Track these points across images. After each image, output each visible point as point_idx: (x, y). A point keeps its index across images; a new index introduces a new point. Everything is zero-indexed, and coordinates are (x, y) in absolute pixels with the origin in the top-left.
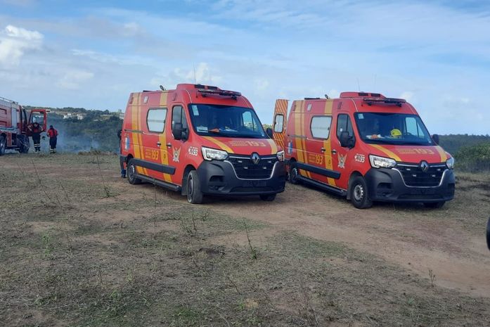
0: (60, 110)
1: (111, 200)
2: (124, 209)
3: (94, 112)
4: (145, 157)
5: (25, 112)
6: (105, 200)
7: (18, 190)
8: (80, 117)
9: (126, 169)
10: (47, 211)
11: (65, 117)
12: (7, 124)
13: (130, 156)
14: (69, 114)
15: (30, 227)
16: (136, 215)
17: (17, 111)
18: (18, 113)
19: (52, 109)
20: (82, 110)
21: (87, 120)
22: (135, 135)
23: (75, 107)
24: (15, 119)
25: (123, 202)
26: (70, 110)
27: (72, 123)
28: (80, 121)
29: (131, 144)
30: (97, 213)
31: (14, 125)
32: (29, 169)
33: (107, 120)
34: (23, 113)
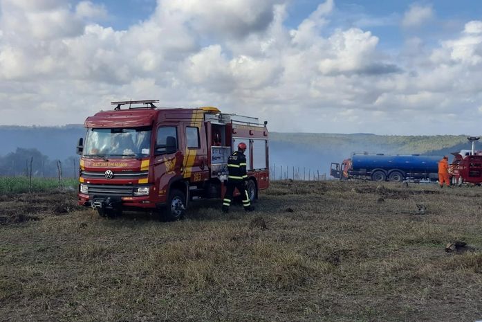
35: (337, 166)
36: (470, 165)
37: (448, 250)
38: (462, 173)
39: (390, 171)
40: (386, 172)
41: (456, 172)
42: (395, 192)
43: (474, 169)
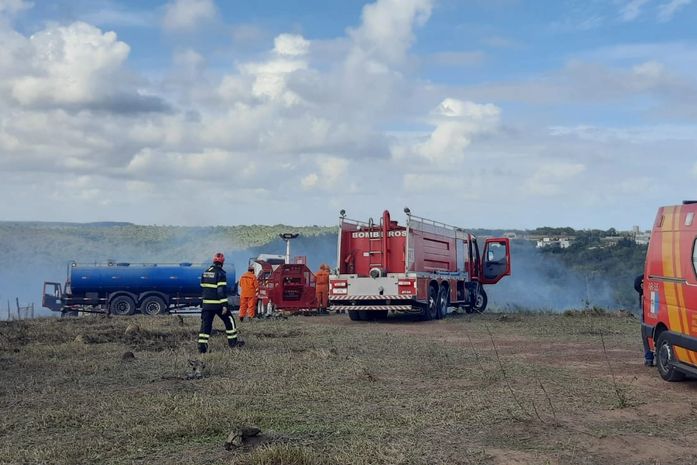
0: (532, 233)
1: (629, 415)
2: (656, 436)
3: (589, 233)
4: (690, 330)
5: (476, 245)
6: (617, 413)
7: (470, 384)
8: (565, 244)
9: (654, 350)
10: (518, 429)
11: (540, 244)
12: (450, 266)
13: (662, 327)
14: (547, 240)
15: (492, 459)
16: (679, 450)
17: (465, 242)
18: (466, 246)
19: (518, 233)
20: (569, 232)
21: (576, 248)
22: (669, 286)
23: (555, 226)
24: (462, 255)
25: (653, 420)
26: (547, 231)
27: (552, 254)
28: (564, 251)
29: (662, 302)
30: (605, 441)
31: (461, 267)
32: (485, 345)
33: (612, 247)
34: (473, 244)
35: (56, 289)
36: (285, 280)
37: (229, 446)
38: (273, 296)
39: (142, 295)
40: (135, 297)
41: (264, 292)
42: (158, 335)
43: (292, 288)
